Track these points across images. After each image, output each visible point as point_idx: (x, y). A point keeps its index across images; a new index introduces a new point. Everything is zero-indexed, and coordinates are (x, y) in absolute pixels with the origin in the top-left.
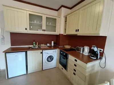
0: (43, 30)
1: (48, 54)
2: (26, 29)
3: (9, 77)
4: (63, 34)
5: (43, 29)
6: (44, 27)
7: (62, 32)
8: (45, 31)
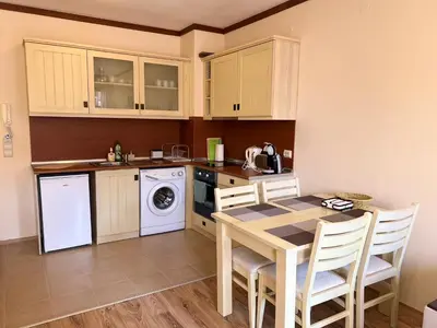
0: (137, 108)
1: (155, 183)
2: (86, 105)
3: (46, 250)
4: (202, 115)
5: (136, 102)
6: (139, 96)
7: (199, 111)
8: (143, 108)
